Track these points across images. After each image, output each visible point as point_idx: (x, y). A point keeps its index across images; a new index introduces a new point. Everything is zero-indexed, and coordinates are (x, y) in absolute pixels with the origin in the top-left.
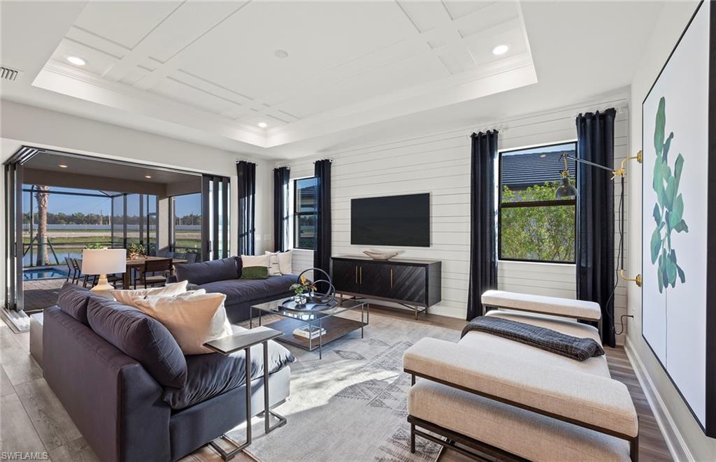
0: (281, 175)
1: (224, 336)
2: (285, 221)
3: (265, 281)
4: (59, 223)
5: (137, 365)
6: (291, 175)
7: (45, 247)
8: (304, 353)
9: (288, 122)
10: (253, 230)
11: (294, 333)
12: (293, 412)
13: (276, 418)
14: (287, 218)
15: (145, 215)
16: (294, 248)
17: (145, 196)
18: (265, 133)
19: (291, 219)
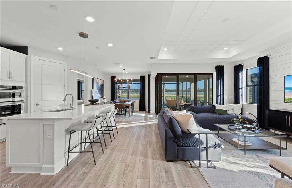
0: (238, 68)
1: (193, 129)
2: (240, 90)
3: (225, 116)
4: (169, 92)
5: (169, 129)
6: (244, 67)
7: (165, 99)
8: (236, 150)
9: (238, 44)
10: (223, 94)
11: (233, 139)
12: (221, 167)
13: (213, 165)
14: (242, 88)
15: (187, 89)
16: (246, 103)
17: (187, 83)
18: (227, 52)
19: (244, 89)
